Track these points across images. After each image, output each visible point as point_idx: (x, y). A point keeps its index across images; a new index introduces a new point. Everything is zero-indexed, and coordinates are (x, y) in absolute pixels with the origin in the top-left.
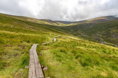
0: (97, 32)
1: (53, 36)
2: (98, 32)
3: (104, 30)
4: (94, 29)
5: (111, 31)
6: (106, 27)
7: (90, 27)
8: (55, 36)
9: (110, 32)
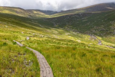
0: (93, 27)
1: (26, 35)
2: (95, 27)
3: (103, 24)
4: (88, 24)
5: (112, 25)
6: (106, 19)
7: (84, 20)
8: (28, 35)
9: (110, 27)
